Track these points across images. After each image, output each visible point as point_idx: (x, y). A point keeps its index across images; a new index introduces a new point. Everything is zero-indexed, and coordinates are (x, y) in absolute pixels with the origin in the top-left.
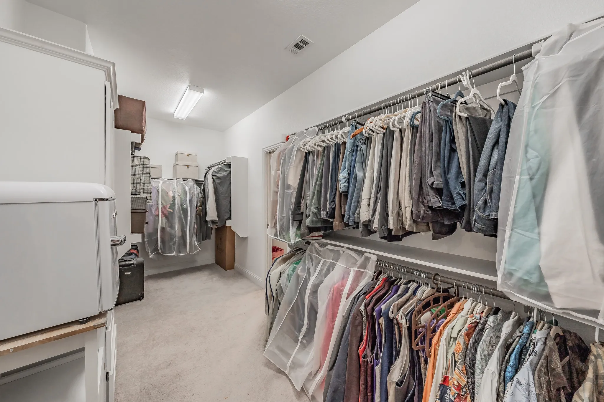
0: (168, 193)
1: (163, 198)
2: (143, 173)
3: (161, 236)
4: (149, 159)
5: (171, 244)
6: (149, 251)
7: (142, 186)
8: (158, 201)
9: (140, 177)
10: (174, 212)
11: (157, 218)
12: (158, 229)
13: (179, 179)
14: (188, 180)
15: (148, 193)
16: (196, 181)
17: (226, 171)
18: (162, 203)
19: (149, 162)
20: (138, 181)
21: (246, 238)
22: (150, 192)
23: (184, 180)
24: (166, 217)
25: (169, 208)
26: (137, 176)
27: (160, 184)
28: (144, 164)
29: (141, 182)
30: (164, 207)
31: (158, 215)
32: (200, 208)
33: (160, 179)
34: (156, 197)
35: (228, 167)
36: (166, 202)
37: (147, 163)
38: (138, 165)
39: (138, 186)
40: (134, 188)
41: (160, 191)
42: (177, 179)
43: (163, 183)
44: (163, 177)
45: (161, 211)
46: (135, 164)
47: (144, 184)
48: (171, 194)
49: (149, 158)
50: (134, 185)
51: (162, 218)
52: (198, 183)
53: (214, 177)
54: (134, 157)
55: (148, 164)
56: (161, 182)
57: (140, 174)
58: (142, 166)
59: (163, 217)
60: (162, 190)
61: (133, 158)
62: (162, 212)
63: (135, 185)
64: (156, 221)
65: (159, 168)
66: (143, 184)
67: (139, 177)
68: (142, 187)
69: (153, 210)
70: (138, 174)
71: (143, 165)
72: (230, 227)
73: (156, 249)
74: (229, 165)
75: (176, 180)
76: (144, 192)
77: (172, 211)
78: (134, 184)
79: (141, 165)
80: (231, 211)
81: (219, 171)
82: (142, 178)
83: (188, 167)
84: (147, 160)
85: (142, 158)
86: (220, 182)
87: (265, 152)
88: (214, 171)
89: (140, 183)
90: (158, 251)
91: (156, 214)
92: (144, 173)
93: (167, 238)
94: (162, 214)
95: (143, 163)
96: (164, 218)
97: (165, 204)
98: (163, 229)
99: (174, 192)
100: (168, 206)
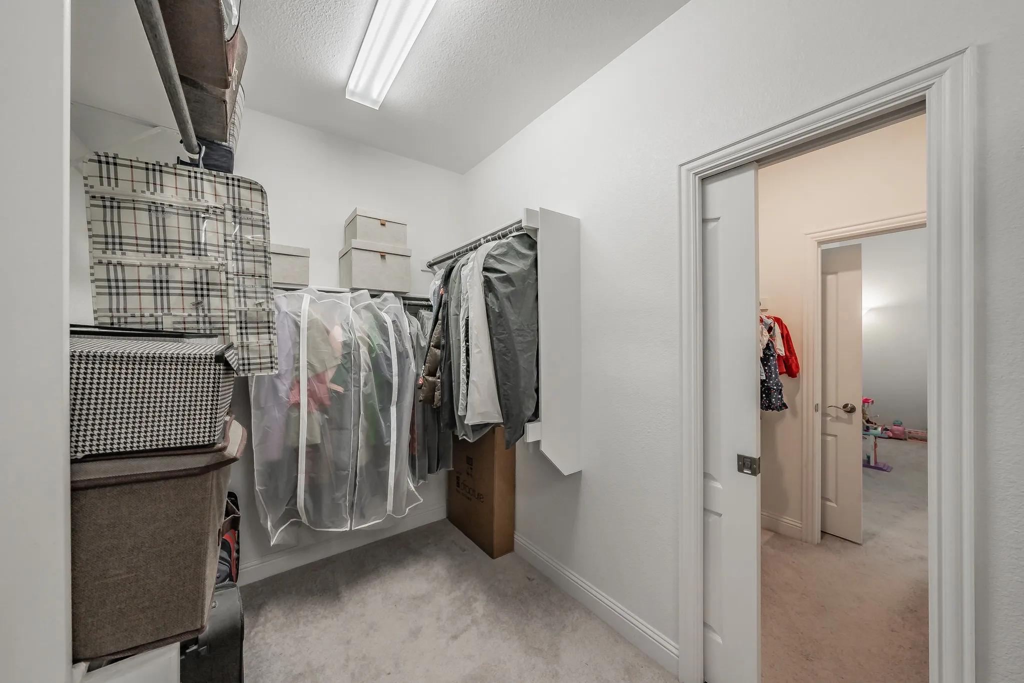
0: (328, 332)
1: (312, 348)
2: (236, 248)
3: (307, 473)
4: (262, 191)
5: (338, 495)
6: (269, 524)
7: (232, 301)
8: (297, 360)
9: (225, 262)
10: (347, 392)
11: (294, 415)
12: (296, 450)
13: (362, 291)
14: (386, 294)
15: (260, 331)
16: (404, 298)
17: (523, 256)
18: (310, 366)
19: (264, 204)
20: (214, 277)
21: (577, 476)
22: (269, 328)
23: (373, 296)
24: (323, 409)
25: (333, 381)
26: (212, 259)
27: (305, 305)
28: (244, 208)
29: (230, 282)
30: (317, 377)
31: (297, 405)
32: (430, 379)
33: (305, 289)
34: (290, 344)
35: (527, 245)
36: (322, 362)
37: (256, 208)
38: (217, 213)
39: (215, 302)
40: (197, 309)
41: (304, 325)
42: (354, 290)
43: (312, 301)
44: (313, 286)
45: (308, 390)
46: (202, 204)
47: (242, 294)
48: (338, 335)
49: (266, 189)
50: (196, 295)
51: (309, 413)
52: (409, 305)
53: (492, 276)
54: (199, 175)
55: (261, 212)
56: (307, 298)
57: (222, 249)
58: (234, 217)
59: (315, 411)
60: (312, 324)
61: (193, 180)
62: (311, 394)
63: (202, 295)
64: (291, 424)
65: (301, 256)
66: (239, 291)
67: (220, 261)
68: (233, 305)
69: (283, 387)
70: (216, 249)
71: (240, 212)
72: (537, 444)
73: (292, 512)
74: (529, 239)
75: (350, 295)
76: (241, 328)
77: (340, 389)
78: (199, 292)
79: (229, 214)
80: (537, 390)
81: (504, 254)
82: (232, 266)
83: (383, 257)
84: (257, 196)
85: (236, 183)
86: (512, 292)
87: (696, 174)
88: (489, 256)
89: (223, 288)
90: (298, 516)
91: (293, 401)
92: (242, 249)
93: (325, 478)
94: (312, 403)
95: (237, 205)
96: (317, 415)
97: (319, 368)
98: (313, 449)
99: (348, 328)
100: (330, 374)
